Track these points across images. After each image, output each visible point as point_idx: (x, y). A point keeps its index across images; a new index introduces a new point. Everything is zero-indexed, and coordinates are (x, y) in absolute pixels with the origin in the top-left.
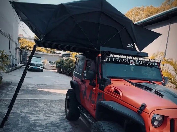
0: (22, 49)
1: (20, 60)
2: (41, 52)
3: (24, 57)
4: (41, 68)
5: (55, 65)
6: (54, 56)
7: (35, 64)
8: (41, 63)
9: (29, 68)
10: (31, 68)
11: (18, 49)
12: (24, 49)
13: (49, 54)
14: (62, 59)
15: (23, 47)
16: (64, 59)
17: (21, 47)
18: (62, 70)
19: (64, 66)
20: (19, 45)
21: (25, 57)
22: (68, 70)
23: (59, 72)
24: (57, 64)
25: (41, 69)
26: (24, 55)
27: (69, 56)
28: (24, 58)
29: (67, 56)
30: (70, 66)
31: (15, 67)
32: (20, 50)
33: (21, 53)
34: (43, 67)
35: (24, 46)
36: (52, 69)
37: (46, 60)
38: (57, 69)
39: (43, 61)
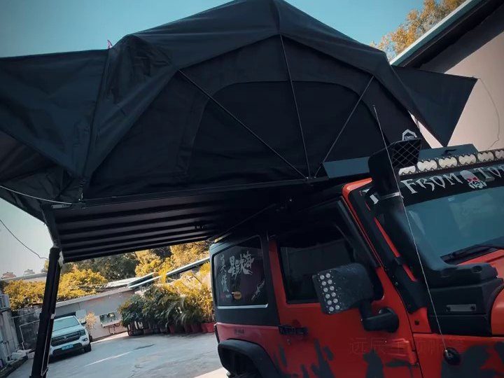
0: (17, 308)
1: (20, 341)
2: (72, 298)
3: (28, 327)
4: (84, 340)
5: (119, 320)
6: (109, 296)
7: (65, 337)
8: (80, 328)
9: (51, 352)
10: (54, 351)
11: (6, 312)
12: (23, 306)
13: (94, 296)
14: (133, 296)
15: (19, 303)
16: (138, 296)
17: (14, 305)
18: (141, 325)
19: (145, 312)
20: (6, 302)
21: (31, 327)
22: (159, 320)
23: (135, 333)
24: (123, 316)
25: (84, 343)
26: (26, 324)
27: (153, 282)
28: (28, 331)
29: (145, 285)
30: (162, 308)
31: (9, 366)
32: (14, 314)
33: (16, 322)
34: (87, 336)
35: (21, 299)
36: (112, 334)
37: (91, 315)
38: (126, 329)
39: (84, 321)
